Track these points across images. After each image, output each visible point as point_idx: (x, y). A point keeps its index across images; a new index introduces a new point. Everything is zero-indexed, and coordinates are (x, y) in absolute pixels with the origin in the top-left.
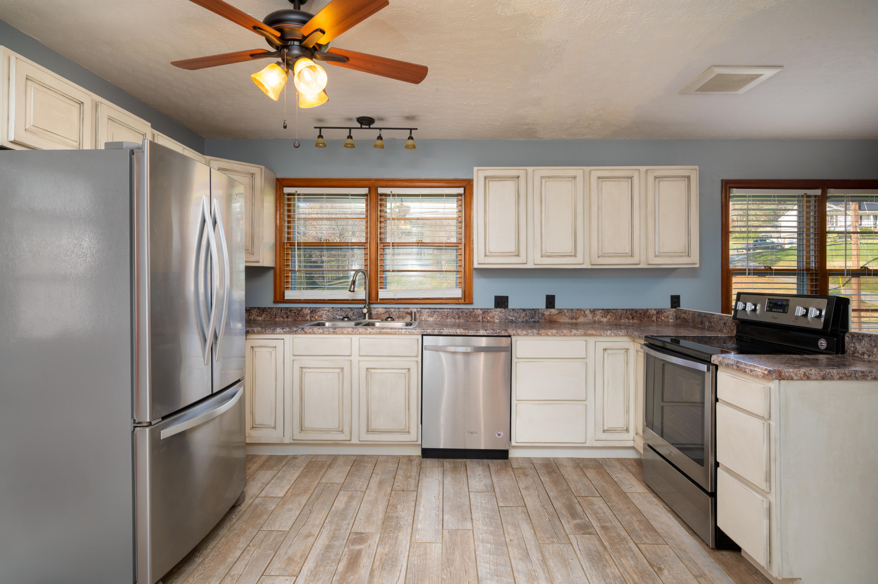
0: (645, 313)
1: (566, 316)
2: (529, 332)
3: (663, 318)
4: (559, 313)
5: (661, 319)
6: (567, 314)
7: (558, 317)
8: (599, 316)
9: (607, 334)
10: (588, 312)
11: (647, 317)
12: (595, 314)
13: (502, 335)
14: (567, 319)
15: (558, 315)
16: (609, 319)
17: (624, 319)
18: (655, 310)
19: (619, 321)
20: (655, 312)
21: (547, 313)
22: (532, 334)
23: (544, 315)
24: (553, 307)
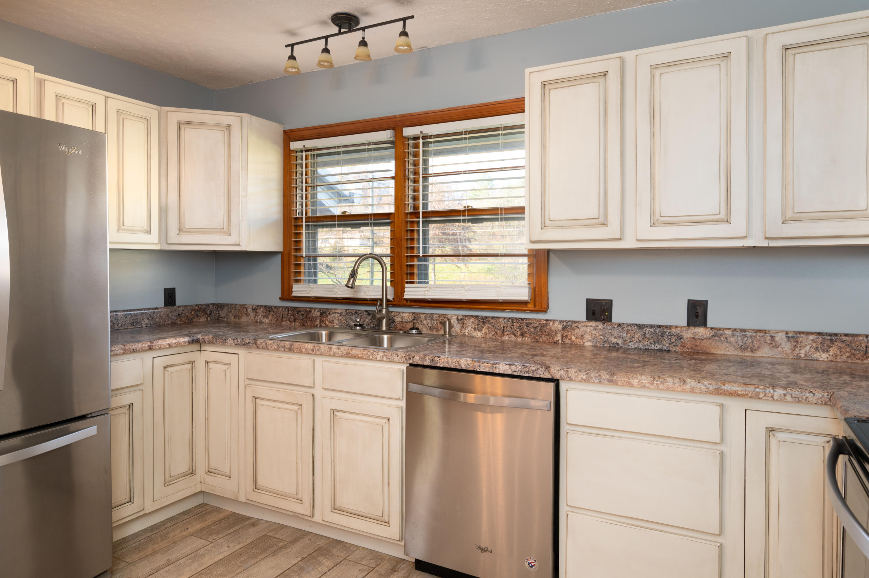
1: (730, 342)
2: (592, 375)
4: (713, 336)
6: (732, 339)
7: (711, 344)
8: (808, 348)
10: (780, 338)
12: (797, 342)
13: (538, 376)
14: (731, 348)
15: (710, 341)
21: (688, 334)
23: (682, 338)
24: (704, 324)
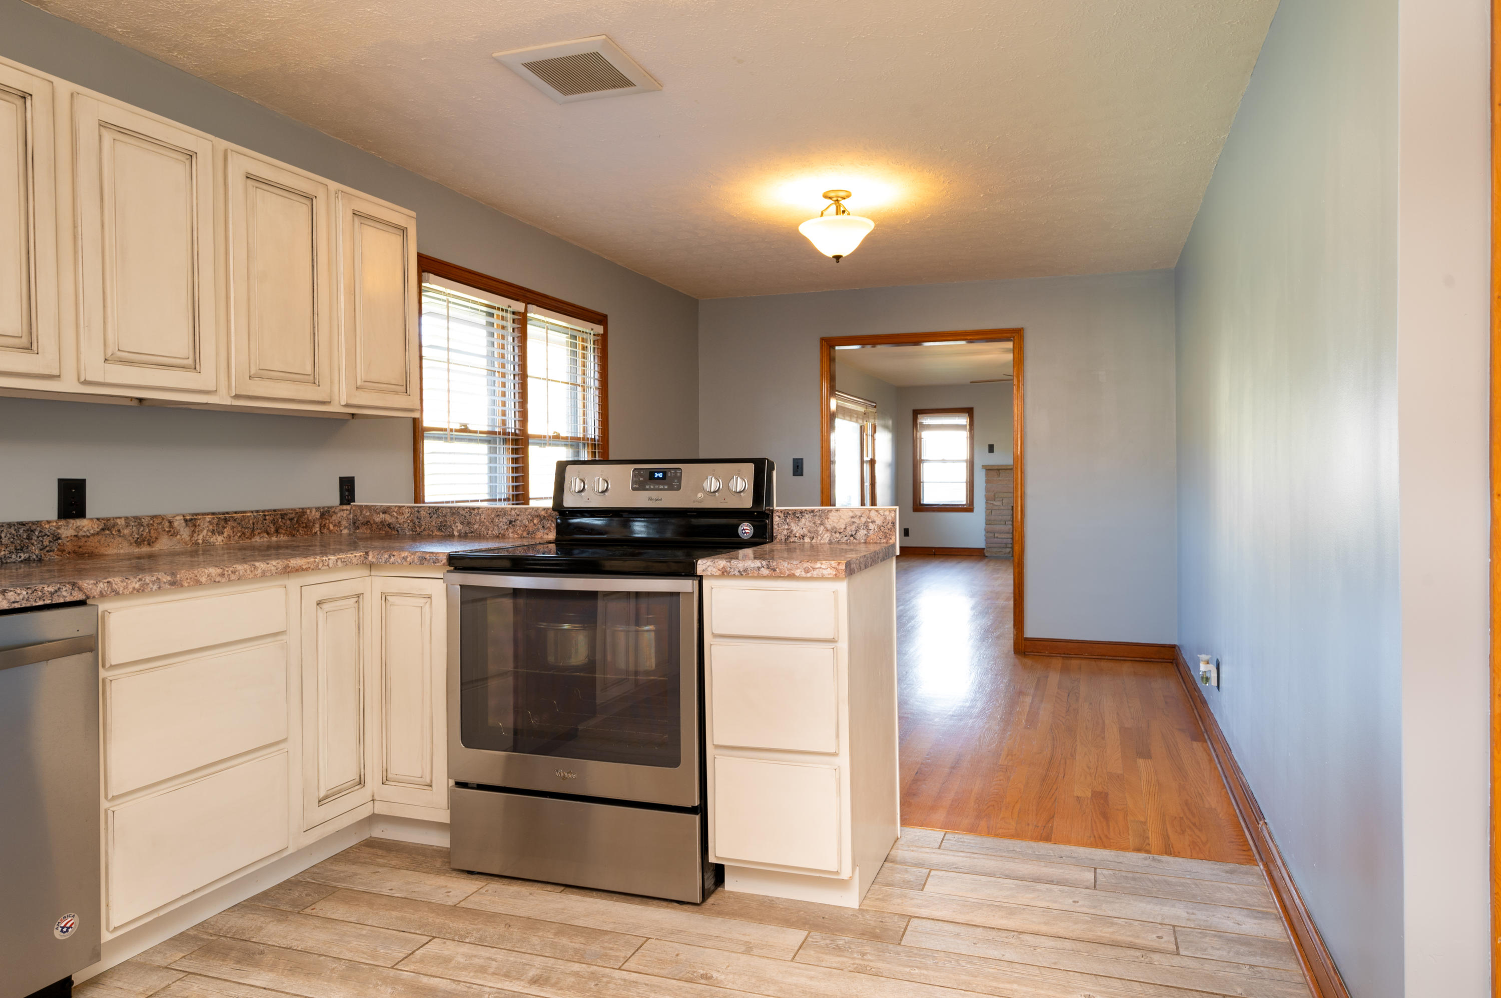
0: (300, 516)
1: (124, 536)
2: (147, 581)
3: (331, 527)
4: (103, 530)
5: (328, 529)
6: (126, 532)
7: (99, 541)
8: (205, 531)
9: (328, 565)
10: (178, 523)
11: (303, 527)
12: (195, 526)
14: (125, 544)
15: (99, 537)
16: (229, 537)
17: (259, 533)
18: (317, 509)
19: (251, 539)
20: (318, 515)
21: (68, 529)
22: (155, 587)
23: (59, 538)
24: (81, 514)
